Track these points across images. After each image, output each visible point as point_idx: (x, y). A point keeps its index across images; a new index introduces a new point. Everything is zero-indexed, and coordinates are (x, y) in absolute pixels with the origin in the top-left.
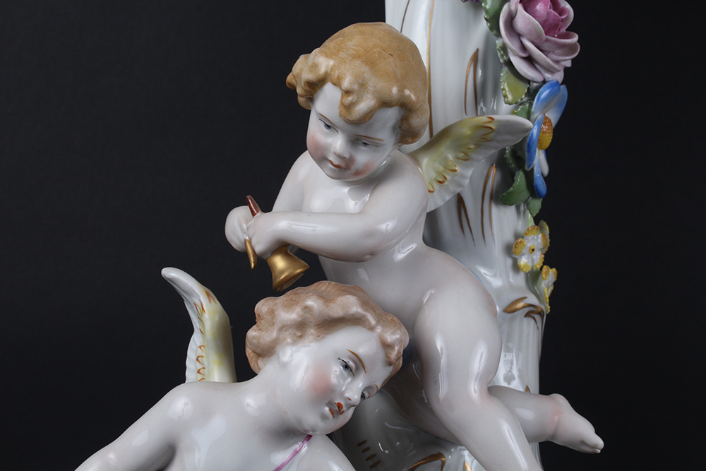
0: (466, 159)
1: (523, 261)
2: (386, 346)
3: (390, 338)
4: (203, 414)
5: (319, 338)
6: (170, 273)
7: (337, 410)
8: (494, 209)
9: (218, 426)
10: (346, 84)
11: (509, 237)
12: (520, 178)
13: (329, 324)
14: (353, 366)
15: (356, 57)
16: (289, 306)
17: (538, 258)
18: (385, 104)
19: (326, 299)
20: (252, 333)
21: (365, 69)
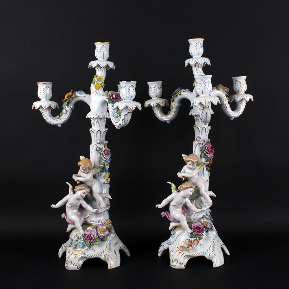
0: (98, 169)
1: (105, 178)
2: (87, 191)
3: (88, 190)
4: (70, 198)
5: (81, 191)
6: (67, 183)
7: (83, 197)
8: (102, 173)
9: (72, 198)
10: (83, 166)
11: (104, 175)
12: (104, 170)
13: (82, 189)
14: (84, 193)
15: (84, 164)
16: (78, 188)
17: (108, 177)
18: (86, 168)
19: (81, 187)
20: (75, 190)
21: (85, 165)
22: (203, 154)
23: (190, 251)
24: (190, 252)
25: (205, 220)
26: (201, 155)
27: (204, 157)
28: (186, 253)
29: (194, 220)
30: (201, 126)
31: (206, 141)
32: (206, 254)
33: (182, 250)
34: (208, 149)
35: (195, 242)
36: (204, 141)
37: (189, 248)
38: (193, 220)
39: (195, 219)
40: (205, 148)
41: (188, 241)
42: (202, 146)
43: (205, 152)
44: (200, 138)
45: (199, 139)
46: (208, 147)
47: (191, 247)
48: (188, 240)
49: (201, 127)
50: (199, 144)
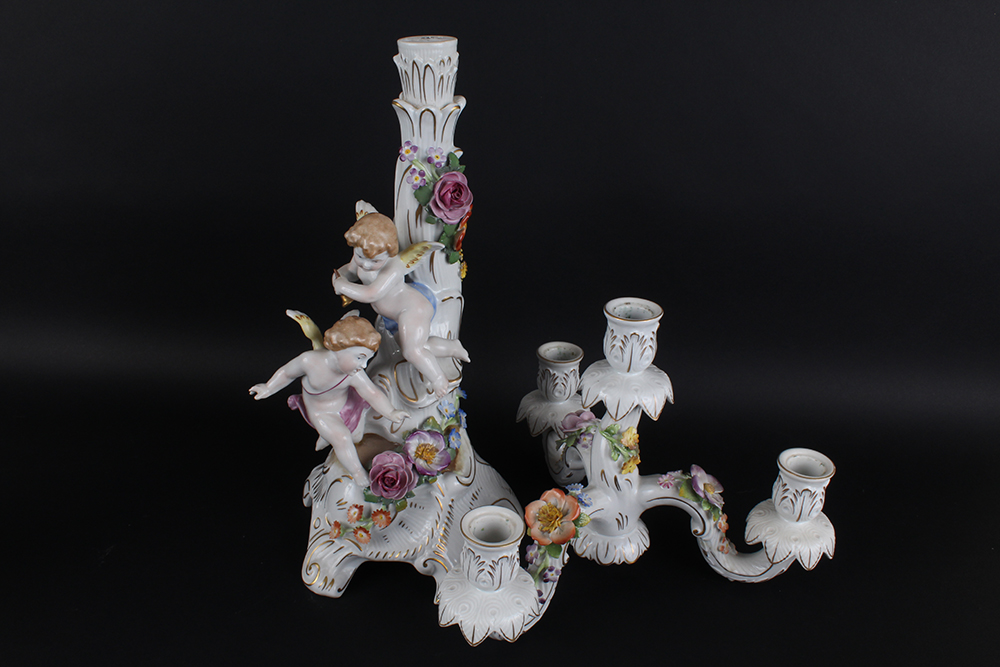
22: (425, 212)
23: (361, 545)
24: (359, 548)
25: (424, 439)
26: (419, 212)
27: (428, 221)
28: (348, 548)
29: (393, 432)
30: (417, 101)
31: (436, 160)
32: (413, 560)
33: (338, 536)
34: (443, 192)
35: (378, 517)
36: (429, 160)
37: (358, 535)
38: (388, 430)
39: (394, 429)
40: (434, 186)
41: (356, 510)
42: (420, 178)
43: (431, 204)
44: (415, 149)
45: (411, 152)
46: (444, 185)
47: (364, 534)
48: (356, 506)
49: (416, 107)
50: (408, 174)
